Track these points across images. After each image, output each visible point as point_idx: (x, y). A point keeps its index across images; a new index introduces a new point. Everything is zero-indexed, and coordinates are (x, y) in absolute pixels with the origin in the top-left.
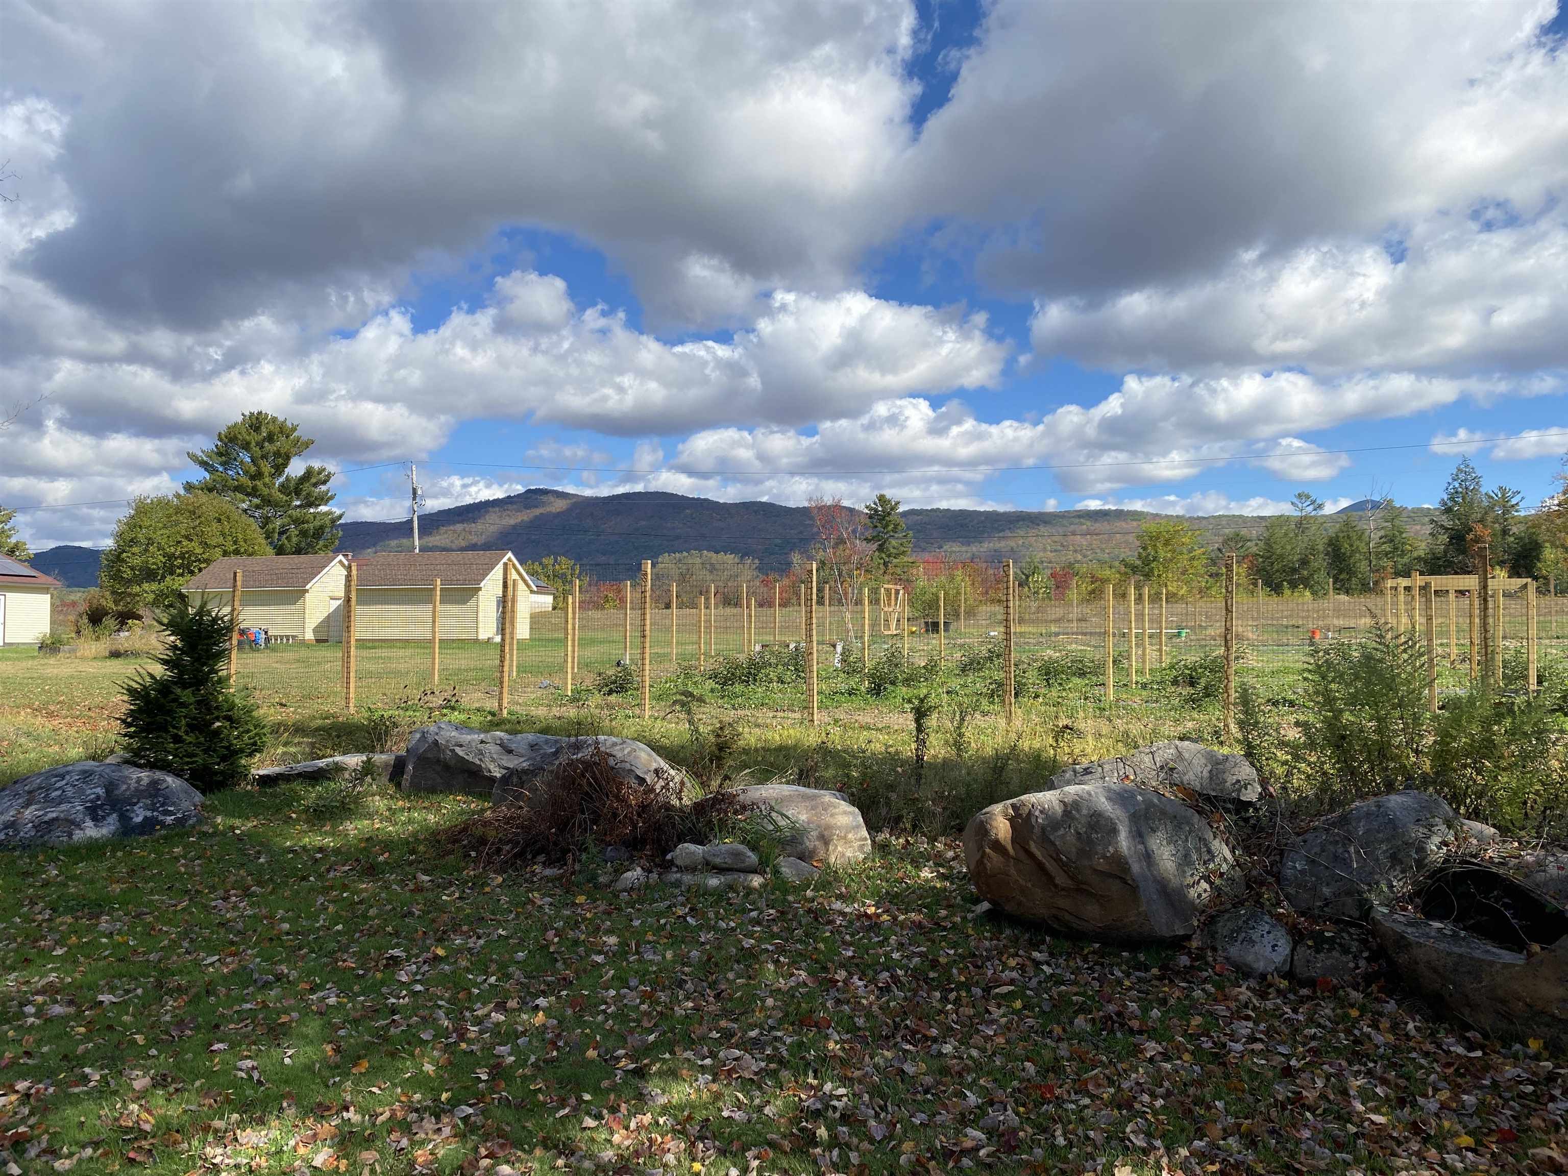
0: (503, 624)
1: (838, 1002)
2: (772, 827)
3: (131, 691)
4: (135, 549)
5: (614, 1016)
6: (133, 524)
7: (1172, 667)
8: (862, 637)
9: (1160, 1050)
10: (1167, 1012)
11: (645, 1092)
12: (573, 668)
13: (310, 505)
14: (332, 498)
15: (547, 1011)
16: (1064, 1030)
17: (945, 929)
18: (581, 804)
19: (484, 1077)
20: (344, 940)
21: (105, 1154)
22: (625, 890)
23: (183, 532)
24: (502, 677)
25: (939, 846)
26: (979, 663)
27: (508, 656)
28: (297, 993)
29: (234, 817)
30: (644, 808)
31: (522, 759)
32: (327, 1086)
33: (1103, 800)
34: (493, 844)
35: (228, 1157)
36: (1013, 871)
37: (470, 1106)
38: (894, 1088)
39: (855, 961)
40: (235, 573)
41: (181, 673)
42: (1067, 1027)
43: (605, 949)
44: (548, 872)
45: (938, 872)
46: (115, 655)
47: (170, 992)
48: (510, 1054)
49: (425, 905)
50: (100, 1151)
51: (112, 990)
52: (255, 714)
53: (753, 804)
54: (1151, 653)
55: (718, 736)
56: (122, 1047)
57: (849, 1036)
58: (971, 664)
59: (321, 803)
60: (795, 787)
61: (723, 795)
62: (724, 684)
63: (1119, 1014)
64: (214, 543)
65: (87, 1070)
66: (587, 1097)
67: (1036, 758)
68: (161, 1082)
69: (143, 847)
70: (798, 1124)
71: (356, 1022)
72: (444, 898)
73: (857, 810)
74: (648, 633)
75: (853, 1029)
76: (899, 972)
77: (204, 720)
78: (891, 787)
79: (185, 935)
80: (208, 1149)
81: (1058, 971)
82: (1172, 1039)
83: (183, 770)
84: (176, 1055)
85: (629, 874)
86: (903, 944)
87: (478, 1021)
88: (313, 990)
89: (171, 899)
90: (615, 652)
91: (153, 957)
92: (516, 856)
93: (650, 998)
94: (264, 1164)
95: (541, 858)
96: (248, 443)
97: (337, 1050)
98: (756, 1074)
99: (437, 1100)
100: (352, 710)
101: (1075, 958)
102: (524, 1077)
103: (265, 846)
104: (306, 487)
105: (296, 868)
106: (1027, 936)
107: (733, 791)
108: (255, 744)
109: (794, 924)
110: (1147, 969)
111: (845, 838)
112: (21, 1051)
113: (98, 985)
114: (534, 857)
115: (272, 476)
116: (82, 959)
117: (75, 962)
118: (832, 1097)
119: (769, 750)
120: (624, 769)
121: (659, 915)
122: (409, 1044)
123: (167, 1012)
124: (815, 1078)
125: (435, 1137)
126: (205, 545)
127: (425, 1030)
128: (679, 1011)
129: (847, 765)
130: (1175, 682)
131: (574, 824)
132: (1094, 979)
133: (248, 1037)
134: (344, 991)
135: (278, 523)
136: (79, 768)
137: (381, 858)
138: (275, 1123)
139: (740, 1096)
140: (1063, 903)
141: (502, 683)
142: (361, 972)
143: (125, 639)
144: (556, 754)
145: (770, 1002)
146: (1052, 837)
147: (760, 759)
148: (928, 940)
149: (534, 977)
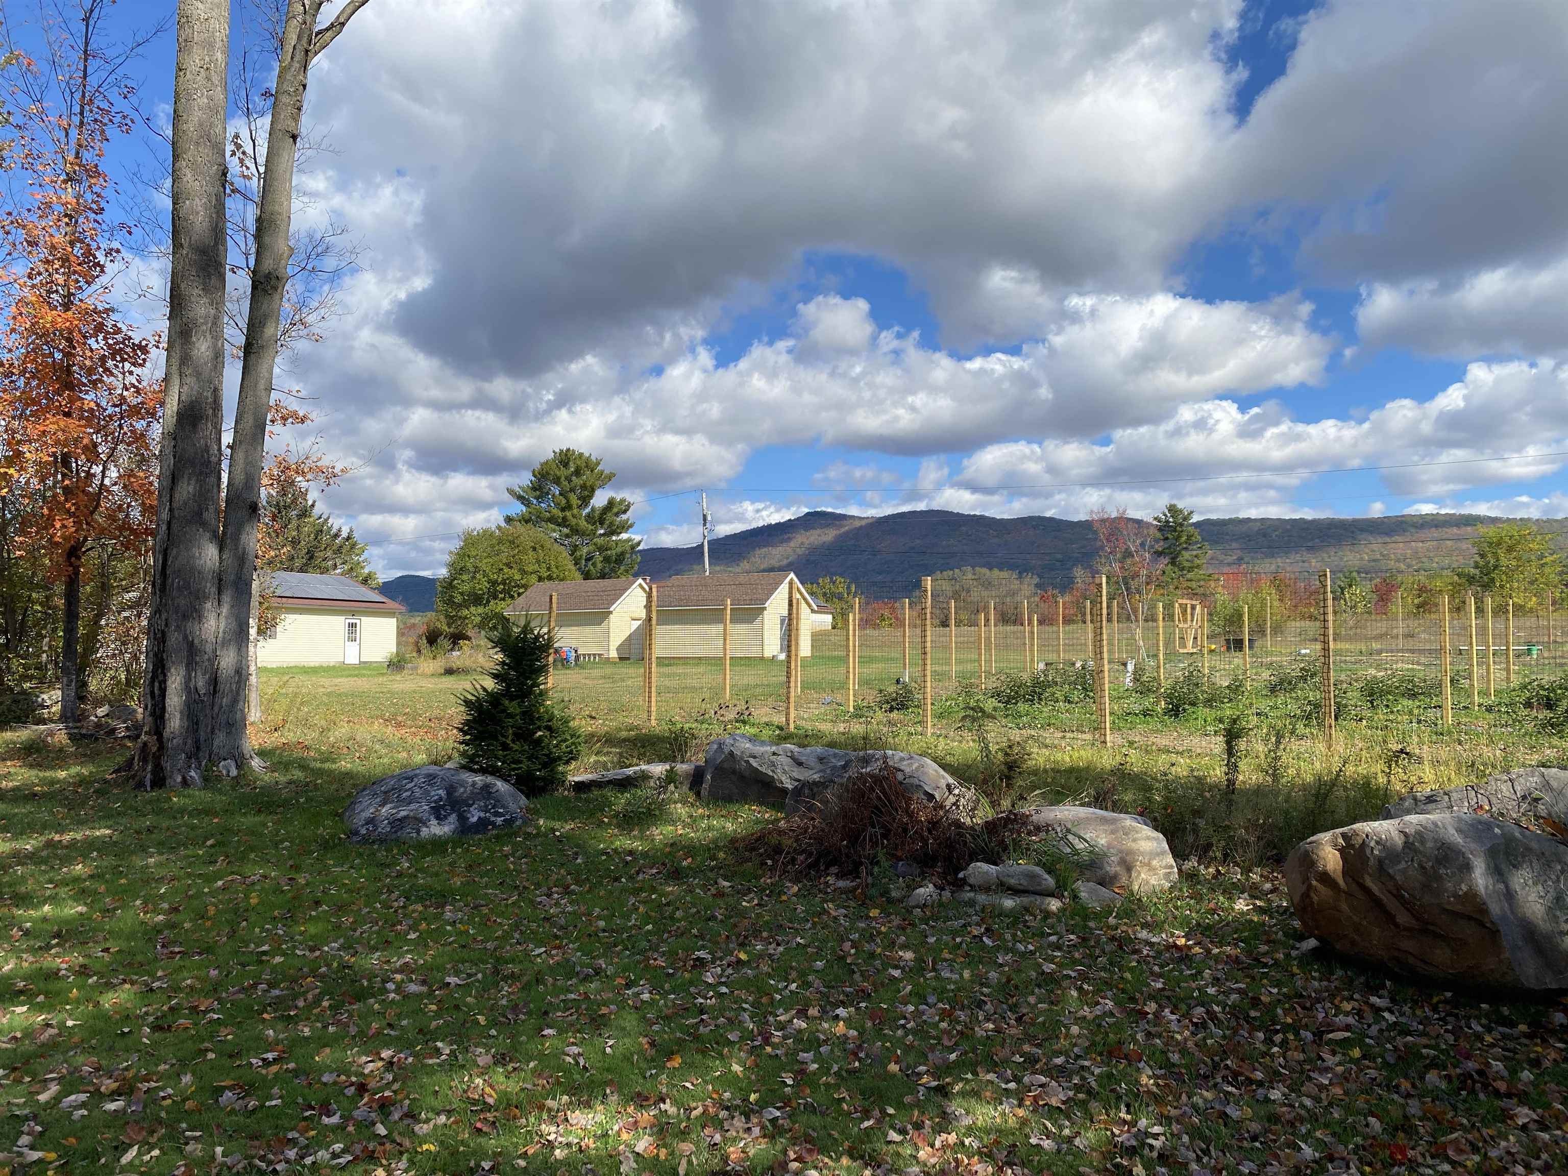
0: (789, 641)
1: (1149, 1035)
2: (1069, 850)
3: (467, 703)
4: (465, 577)
5: (914, 1032)
6: (463, 554)
7: (1524, 687)
8: (1156, 656)
9: (1535, 1117)
10: (1542, 1074)
11: (949, 1111)
12: (854, 684)
13: (613, 533)
14: (631, 526)
15: (848, 1021)
16: (1414, 1085)
17: (1265, 965)
18: (871, 817)
19: (790, 1082)
20: (654, 939)
21: (456, 1122)
22: (917, 906)
23: (505, 561)
24: (789, 692)
25: (1255, 877)
26: (1290, 683)
27: (793, 672)
28: (614, 987)
29: (554, 819)
30: (934, 824)
31: (811, 772)
32: (645, 1077)
33: (1452, 831)
34: (788, 853)
35: (561, 1136)
36: (1344, 906)
37: (778, 1109)
38: (1216, 1132)
39: (1167, 993)
40: (551, 596)
41: (508, 687)
42: (1418, 1083)
43: (902, 964)
44: (841, 884)
45: (1254, 904)
46: (449, 672)
47: (505, 979)
48: (813, 1062)
49: (727, 909)
50: (452, 1119)
51: (457, 973)
52: (571, 724)
53: (1048, 825)
54: (1497, 673)
55: (1007, 754)
56: (467, 1025)
57: (1163, 1072)
58: (1281, 683)
59: (629, 809)
60: (1091, 810)
61: (1015, 815)
62: (1007, 703)
63: (1481, 1073)
64: (530, 570)
65: (439, 1044)
66: (891, 1111)
67: (1366, 787)
68: (501, 1060)
69: (478, 846)
70: (1112, 1160)
71: (667, 1018)
72: (744, 904)
73: (1161, 836)
74: (928, 650)
75: (1168, 1065)
76: (1216, 1008)
77: (528, 729)
78: (1197, 813)
79: (516, 927)
80: (543, 1126)
81: (1403, 1020)
82: (1548, 1106)
83: (510, 776)
84: (512, 1037)
85: (922, 890)
86: (1218, 979)
87: (781, 1027)
88: (628, 986)
89: (502, 893)
90: (894, 669)
91: (490, 945)
92: (810, 866)
93: (950, 1016)
94: (592, 1146)
95: (834, 870)
96: (559, 478)
97: (652, 1044)
98: (1064, 1103)
99: (746, 1100)
100: (654, 723)
101: (1423, 1007)
102: (827, 1085)
103: (581, 849)
104: (609, 517)
105: (609, 869)
106: (1362, 979)
107: (1025, 811)
108: (571, 752)
109: (1097, 952)
110: (1513, 1025)
111: (1149, 864)
112: (384, 1023)
113: (445, 969)
114: (827, 868)
115: (579, 507)
116: (431, 944)
117: (426, 945)
118: (1147, 1134)
119: (1058, 771)
120: (912, 785)
121: (954, 933)
122: (717, 1043)
123: (503, 996)
124: (1128, 1112)
125: (746, 1136)
126: (523, 572)
127: (732, 1031)
128: (979, 1032)
129: (1149, 789)
130: (1528, 705)
131: (865, 836)
132: (1446, 1031)
133: (572, 1025)
134: (655, 988)
135: (585, 550)
136: (424, 771)
137: (685, 863)
138: (600, 1108)
139: (1049, 1125)
140: (1408, 945)
141: (788, 698)
142: (671, 971)
143: (457, 658)
144: (844, 767)
145: (1075, 1030)
146: (1390, 871)
147: (1049, 780)
148: (1247, 976)
149: (833, 987)
